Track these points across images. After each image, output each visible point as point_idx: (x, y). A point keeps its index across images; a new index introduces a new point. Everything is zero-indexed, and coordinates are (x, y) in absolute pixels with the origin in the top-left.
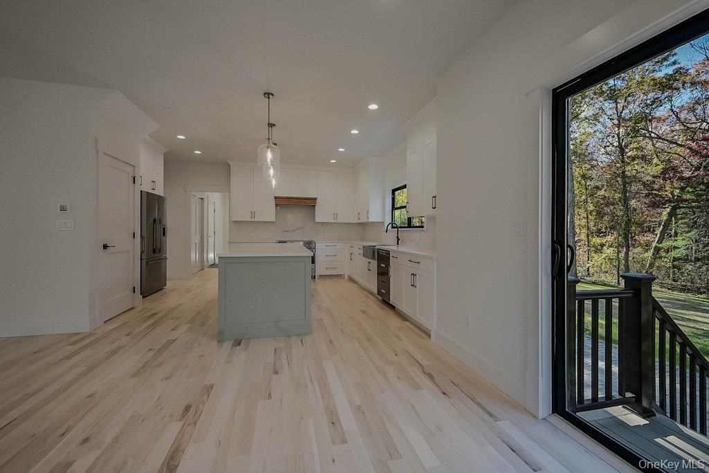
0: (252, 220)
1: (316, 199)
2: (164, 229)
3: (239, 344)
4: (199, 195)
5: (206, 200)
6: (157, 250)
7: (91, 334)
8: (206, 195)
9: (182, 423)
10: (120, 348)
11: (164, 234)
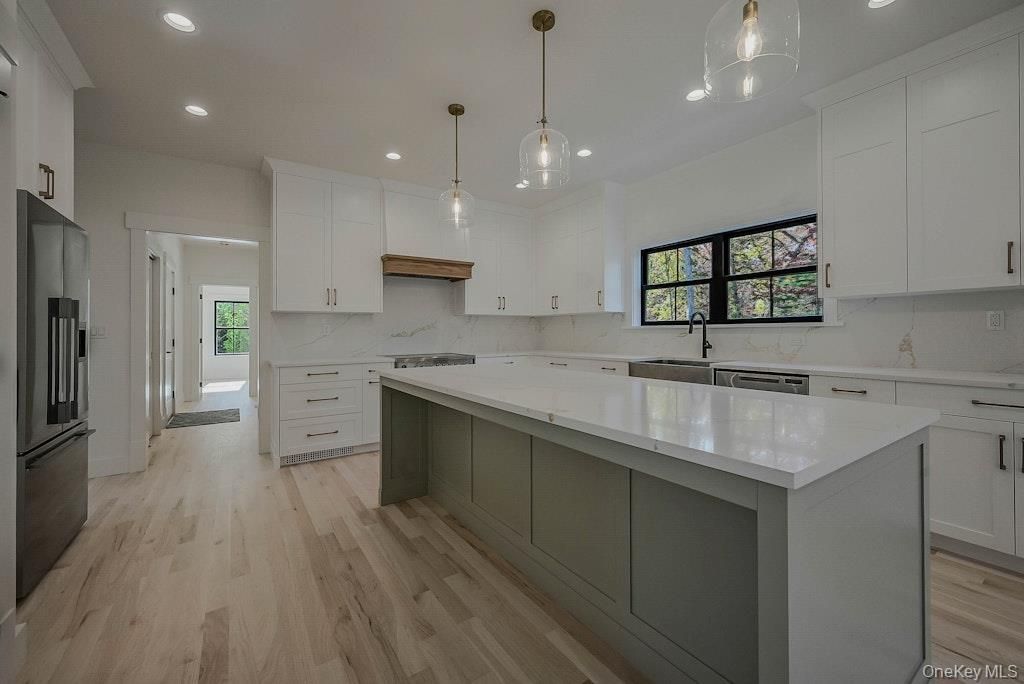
1: (470, 265)
2: (83, 335)
11: (83, 349)
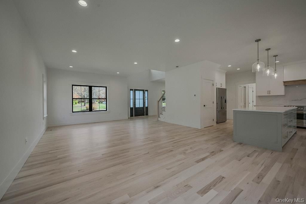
0: (268, 95)
2: (225, 100)
3: (240, 144)
4: (243, 86)
5: (247, 88)
6: (222, 108)
7: (200, 130)
8: (247, 85)
9: (209, 154)
10: (205, 134)
11: (225, 102)
